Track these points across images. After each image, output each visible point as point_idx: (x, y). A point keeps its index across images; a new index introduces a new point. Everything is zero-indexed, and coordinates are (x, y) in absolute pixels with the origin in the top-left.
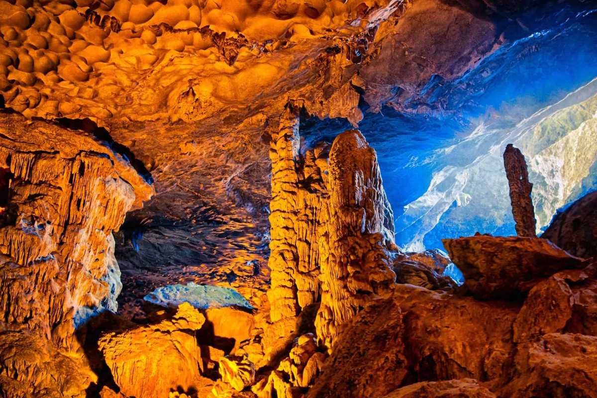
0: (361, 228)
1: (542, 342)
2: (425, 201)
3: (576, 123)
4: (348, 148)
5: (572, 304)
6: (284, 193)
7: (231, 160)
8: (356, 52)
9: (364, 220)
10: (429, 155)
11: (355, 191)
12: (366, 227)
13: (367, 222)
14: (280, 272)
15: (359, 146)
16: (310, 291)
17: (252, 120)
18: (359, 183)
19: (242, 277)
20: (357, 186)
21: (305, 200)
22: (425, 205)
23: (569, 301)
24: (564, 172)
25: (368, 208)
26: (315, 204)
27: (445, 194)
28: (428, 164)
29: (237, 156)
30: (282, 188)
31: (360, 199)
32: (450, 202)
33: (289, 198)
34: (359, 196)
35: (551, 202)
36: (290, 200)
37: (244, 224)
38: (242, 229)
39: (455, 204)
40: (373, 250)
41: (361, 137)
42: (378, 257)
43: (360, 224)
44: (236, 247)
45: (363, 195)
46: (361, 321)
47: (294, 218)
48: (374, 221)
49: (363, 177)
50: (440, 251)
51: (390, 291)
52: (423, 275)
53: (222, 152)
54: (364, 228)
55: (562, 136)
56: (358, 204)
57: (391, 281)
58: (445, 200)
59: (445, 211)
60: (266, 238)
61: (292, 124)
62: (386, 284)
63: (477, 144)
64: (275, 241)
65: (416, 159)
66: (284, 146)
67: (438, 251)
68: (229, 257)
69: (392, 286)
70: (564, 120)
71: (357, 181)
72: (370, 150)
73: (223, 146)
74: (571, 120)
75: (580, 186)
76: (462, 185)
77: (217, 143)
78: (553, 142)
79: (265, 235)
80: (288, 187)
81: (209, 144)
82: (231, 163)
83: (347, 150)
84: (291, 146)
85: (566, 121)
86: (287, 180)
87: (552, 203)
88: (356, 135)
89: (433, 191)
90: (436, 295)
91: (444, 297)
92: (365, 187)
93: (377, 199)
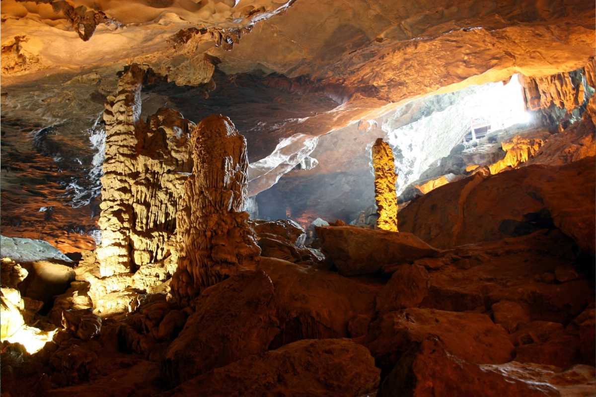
0: (227, 207)
1: (404, 314)
2: (265, 162)
3: (442, 105)
4: (218, 135)
5: (429, 286)
6: (120, 156)
7: (49, 113)
8: (228, 40)
9: (231, 200)
10: (279, 122)
11: (224, 174)
12: (232, 206)
13: (233, 202)
14: (114, 231)
15: (228, 134)
16: (148, 251)
17: (82, 78)
18: (228, 168)
19: (29, 221)
20: (226, 171)
21: (145, 165)
22: (266, 166)
23: (427, 283)
24: (423, 147)
25: (235, 190)
26: (157, 169)
27: (289, 157)
28: (276, 129)
29: (57, 110)
30: (118, 151)
31: (229, 182)
32: (294, 164)
33: (126, 162)
34: (227, 180)
35: (405, 173)
36: (128, 163)
37: (46, 172)
38: (42, 177)
39: (299, 166)
40: (238, 226)
41: (230, 124)
42: (244, 233)
43: (226, 204)
44: (31, 194)
45: (231, 179)
46: (228, 288)
47: (132, 182)
48: (239, 202)
49: (232, 162)
50: (292, 222)
51: (254, 262)
52: (286, 250)
53: (39, 106)
54: (230, 208)
55: (426, 116)
56: (226, 186)
57: (257, 254)
58: (288, 163)
59: (286, 172)
60: (72, 187)
61: (133, 89)
62: (251, 257)
63: (334, 117)
64: (108, 202)
65: (263, 124)
66: (122, 109)
67: (290, 222)
68: (19, 203)
69: (257, 259)
70: (430, 101)
71: (226, 166)
72: (241, 138)
73: (43, 101)
74: (438, 102)
75: (439, 164)
76: (310, 150)
77: (36, 97)
78: (416, 120)
79: (70, 184)
80: (126, 151)
81: (26, 98)
82: (49, 116)
83: (216, 136)
84: (132, 111)
85: (432, 103)
86: (125, 143)
87: (406, 175)
88: (226, 122)
89: (276, 153)
90: (302, 269)
91: (309, 271)
92: (233, 171)
93: (244, 181)
